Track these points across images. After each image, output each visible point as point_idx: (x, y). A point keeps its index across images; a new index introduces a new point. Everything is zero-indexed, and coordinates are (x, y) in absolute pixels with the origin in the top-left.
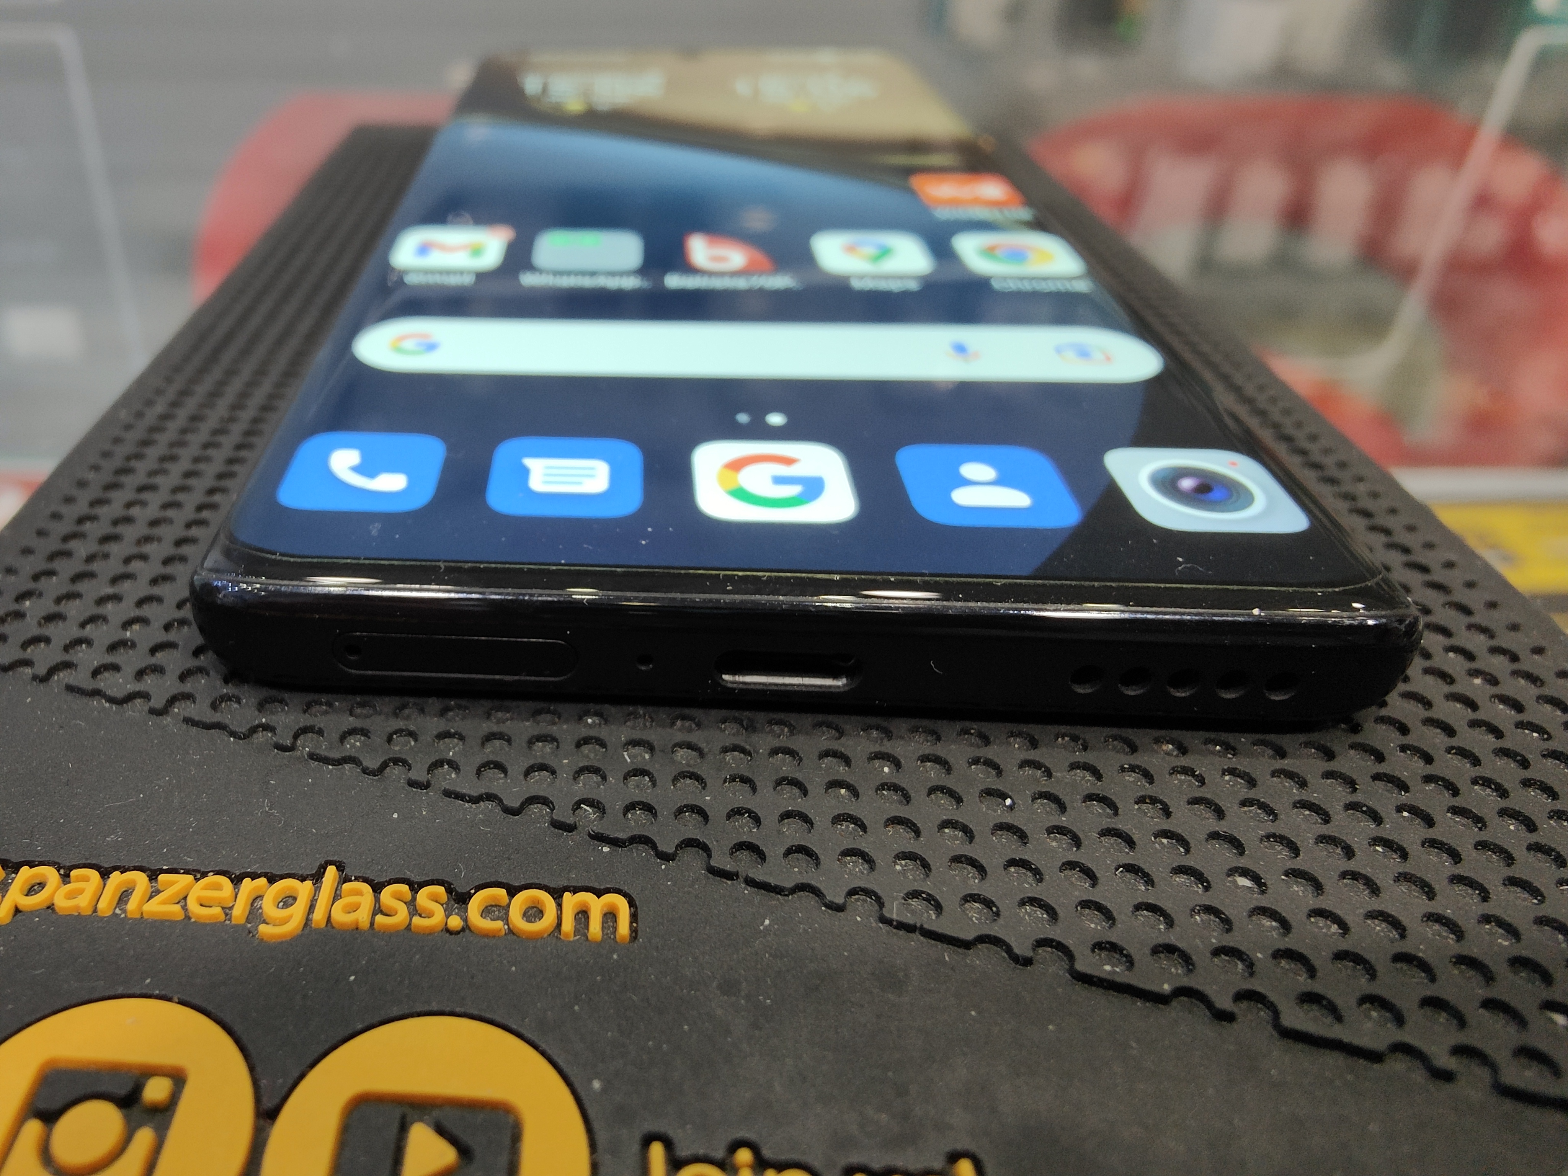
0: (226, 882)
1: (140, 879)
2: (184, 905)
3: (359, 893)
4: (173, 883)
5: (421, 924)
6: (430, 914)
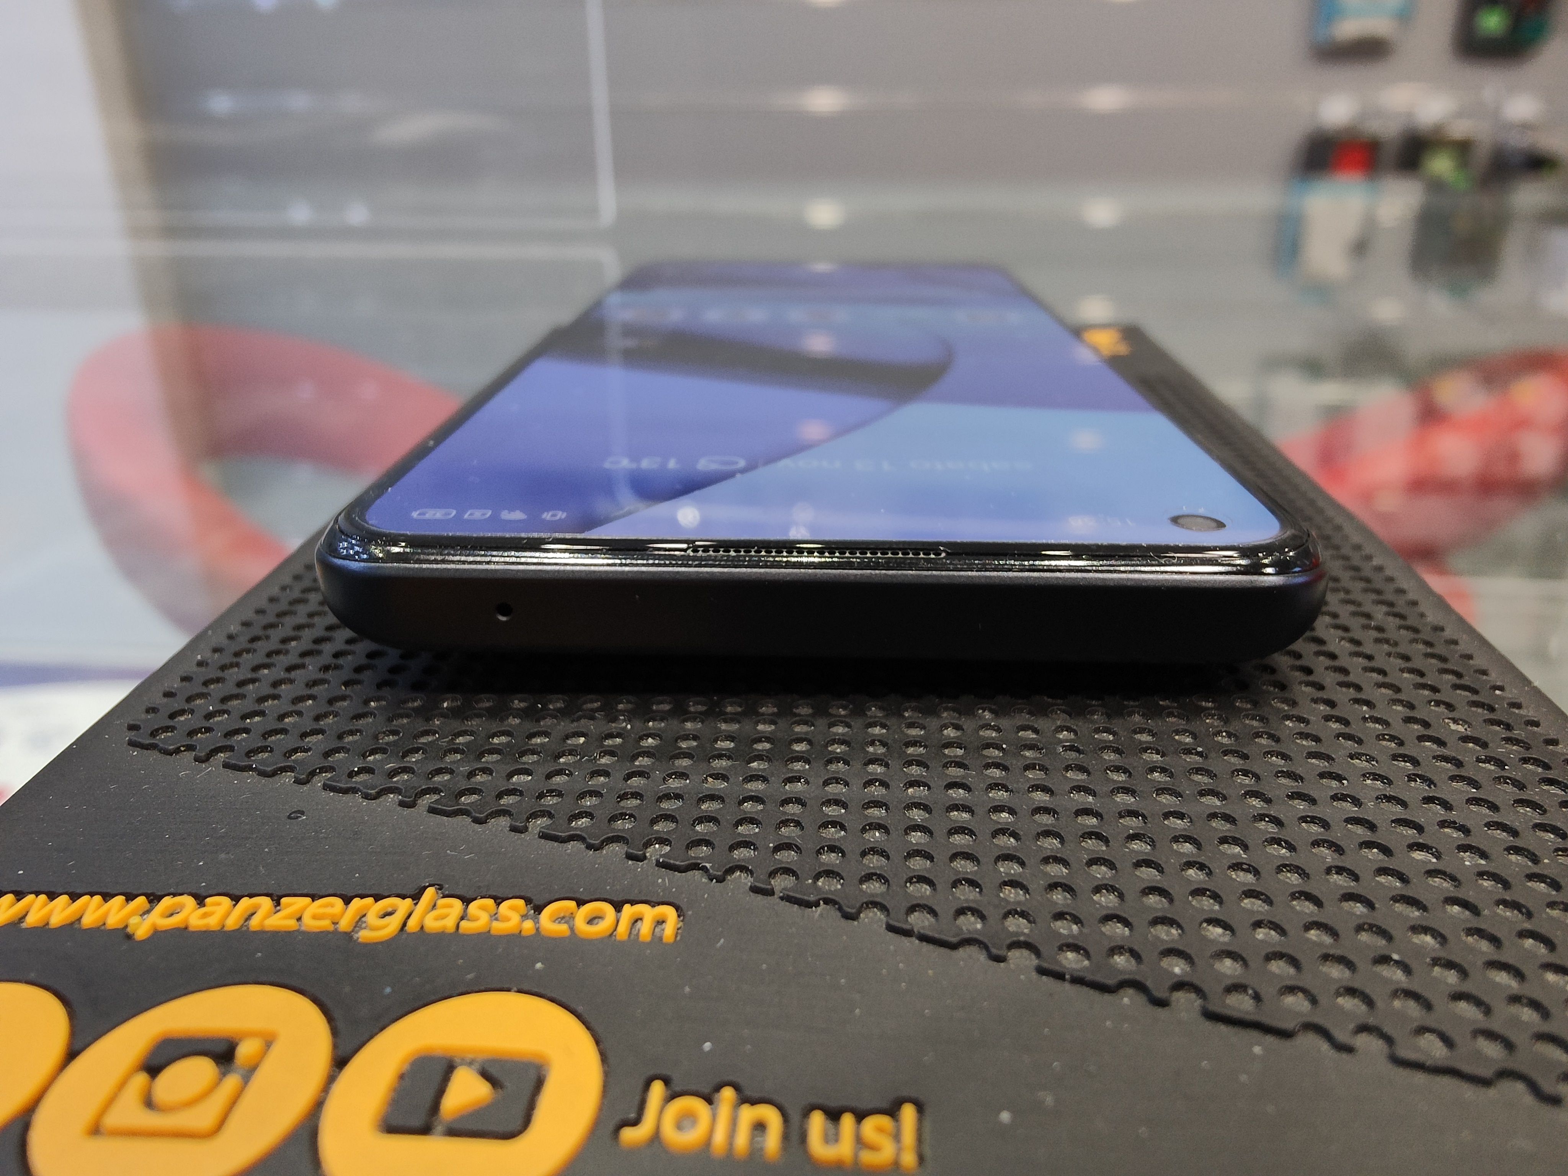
0: (338, 902)
1: (266, 902)
2: (299, 919)
3: (450, 906)
4: (293, 904)
5: (499, 927)
6: (508, 919)
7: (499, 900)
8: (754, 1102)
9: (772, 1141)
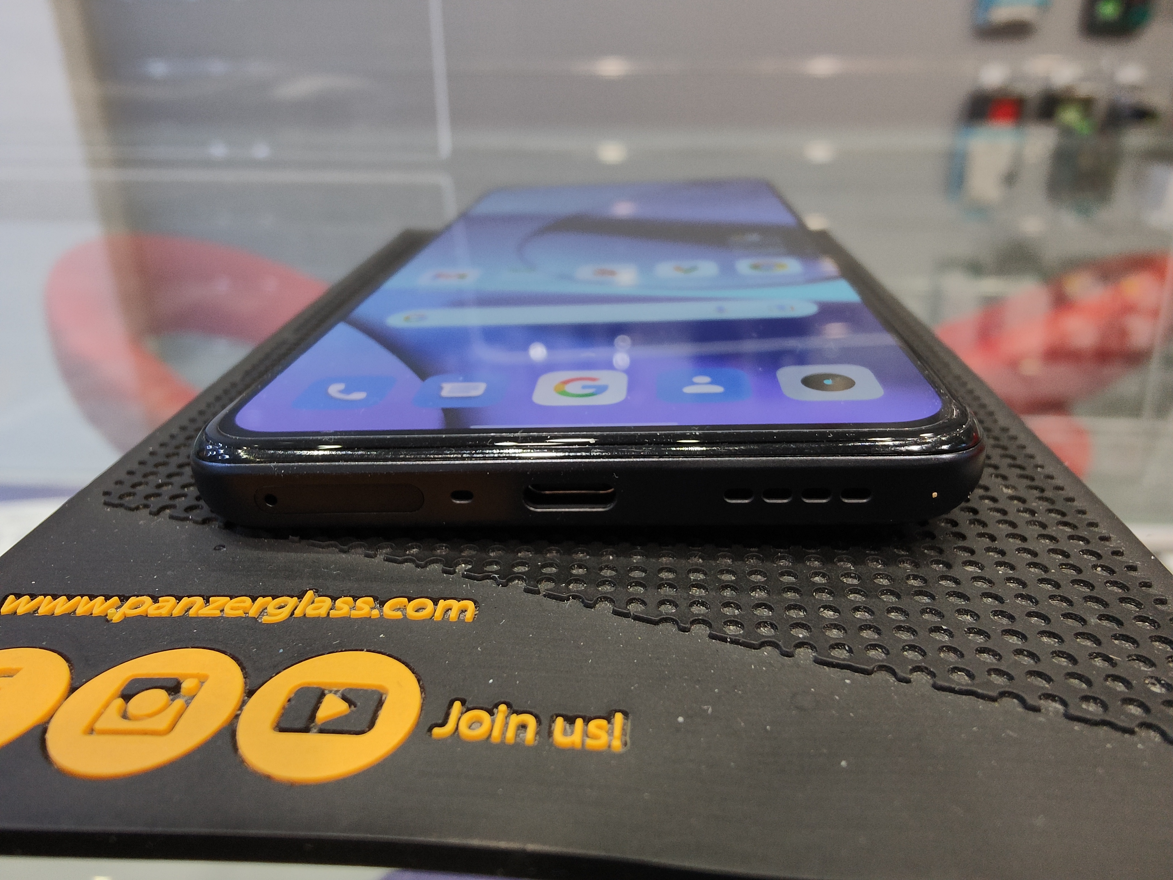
0: (248, 600)
1: (199, 600)
2: (222, 611)
3: (324, 602)
4: (217, 602)
5: (355, 614)
6: (361, 609)
7: (355, 598)
8: (518, 713)
9: (530, 735)
